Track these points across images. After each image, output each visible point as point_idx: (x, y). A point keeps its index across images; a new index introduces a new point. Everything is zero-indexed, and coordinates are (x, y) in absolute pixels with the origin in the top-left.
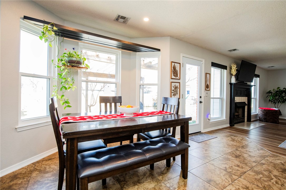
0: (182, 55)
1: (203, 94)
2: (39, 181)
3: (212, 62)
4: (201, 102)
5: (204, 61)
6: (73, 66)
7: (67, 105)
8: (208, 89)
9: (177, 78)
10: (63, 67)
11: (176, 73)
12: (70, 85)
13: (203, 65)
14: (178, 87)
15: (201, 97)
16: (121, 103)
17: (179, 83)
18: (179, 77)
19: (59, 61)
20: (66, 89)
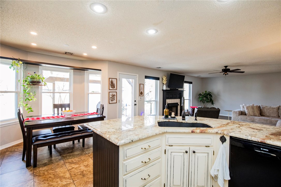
0: (118, 73)
1: (138, 98)
2: (11, 156)
3: (145, 76)
4: (135, 105)
5: (138, 75)
6: (34, 85)
7: (30, 110)
8: (142, 95)
9: (114, 89)
10: (27, 86)
11: (114, 86)
12: (32, 97)
13: (138, 78)
14: (116, 95)
15: (135, 101)
16: (69, 108)
17: (116, 93)
18: (116, 88)
19: (24, 82)
20: (29, 100)
